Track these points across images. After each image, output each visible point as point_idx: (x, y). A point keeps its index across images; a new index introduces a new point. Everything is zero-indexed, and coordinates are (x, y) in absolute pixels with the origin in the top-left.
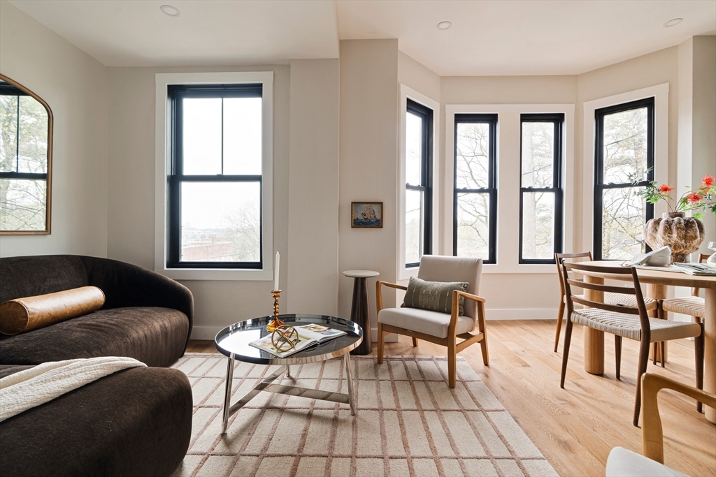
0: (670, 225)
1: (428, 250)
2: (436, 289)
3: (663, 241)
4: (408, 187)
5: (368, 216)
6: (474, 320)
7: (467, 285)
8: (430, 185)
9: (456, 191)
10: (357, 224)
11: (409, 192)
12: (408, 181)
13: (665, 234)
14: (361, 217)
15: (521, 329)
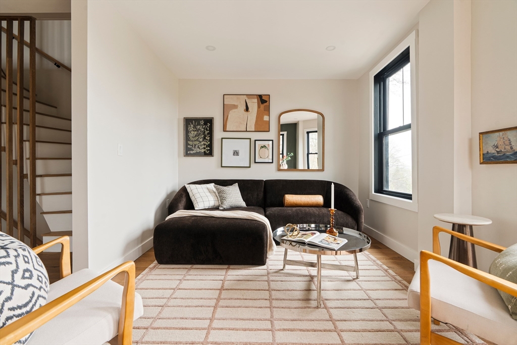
5: (501, 149)
14: (492, 151)
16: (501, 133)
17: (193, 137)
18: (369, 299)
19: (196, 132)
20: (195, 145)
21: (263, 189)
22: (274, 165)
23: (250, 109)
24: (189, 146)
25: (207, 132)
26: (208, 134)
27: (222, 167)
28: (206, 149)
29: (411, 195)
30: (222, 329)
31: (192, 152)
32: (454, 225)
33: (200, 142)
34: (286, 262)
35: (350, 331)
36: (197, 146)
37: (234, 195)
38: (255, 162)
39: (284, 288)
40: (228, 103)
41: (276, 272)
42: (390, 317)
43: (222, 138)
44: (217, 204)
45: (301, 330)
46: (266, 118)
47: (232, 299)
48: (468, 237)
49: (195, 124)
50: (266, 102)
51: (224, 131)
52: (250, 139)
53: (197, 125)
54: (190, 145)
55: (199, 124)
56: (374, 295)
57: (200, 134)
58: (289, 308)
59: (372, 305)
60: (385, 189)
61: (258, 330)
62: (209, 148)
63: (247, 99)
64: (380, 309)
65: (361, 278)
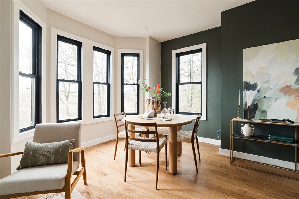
0: (153, 102)
1: (38, 120)
2: (51, 149)
3: (152, 108)
4: (21, 74)
6: (79, 162)
7: (74, 141)
8: (39, 75)
9: (58, 81)
11: (21, 78)
12: (20, 70)
13: (152, 105)
15: (96, 151)
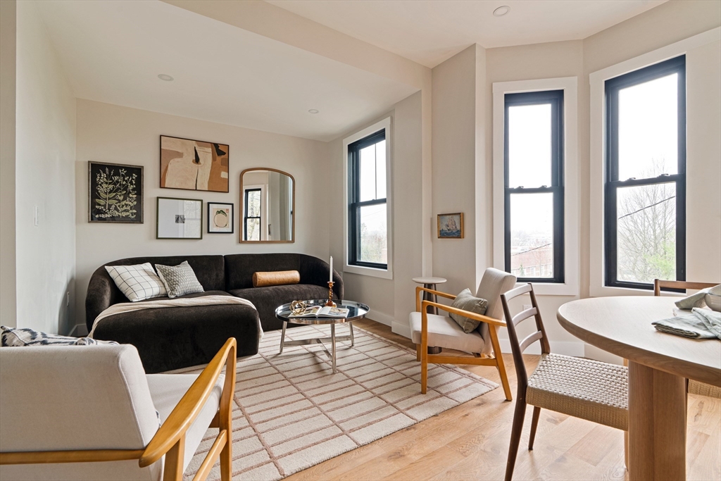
4: (522, 190)
5: (450, 227)
7: (485, 303)
10: (443, 235)
14: (445, 228)
16: (450, 216)
17: (106, 193)
18: (370, 357)
19: (111, 186)
20: (110, 206)
21: (223, 268)
22: (234, 236)
23: (201, 161)
24: (97, 207)
25: (131, 187)
26: (133, 190)
27: (157, 238)
28: (131, 211)
29: (386, 265)
30: (260, 411)
31: (103, 216)
32: (425, 284)
33: (119, 201)
34: (284, 344)
35: (367, 381)
36: (113, 206)
37: (187, 277)
38: (209, 232)
39: (294, 367)
40: (167, 148)
41: (274, 357)
42: (390, 365)
43: (158, 198)
44: (163, 291)
45: (331, 391)
46: (224, 175)
47: (247, 389)
48: (434, 291)
49: (110, 173)
50: (224, 153)
51: (161, 187)
52: (202, 201)
53: (114, 175)
54: (99, 205)
55: (117, 174)
56: (371, 354)
57: (118, 189)
58: (310, 380)
59: (374, 361)
60: (358, 260)
61: (295, 402)
62: (135, 211)
63: (196, 146)
64: (381, 362)
65: (355, 345)
